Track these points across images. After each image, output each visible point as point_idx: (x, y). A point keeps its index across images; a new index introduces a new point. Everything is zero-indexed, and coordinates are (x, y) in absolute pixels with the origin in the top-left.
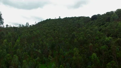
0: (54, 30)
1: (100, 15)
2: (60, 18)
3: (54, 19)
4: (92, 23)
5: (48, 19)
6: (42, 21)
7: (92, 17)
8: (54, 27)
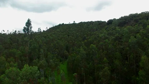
0: (69, 36)
1: (115, 19)
2: (75, 22)
3: (68, 24)
4: (108, 27)
5: (61, 24)
6: (54, 26)
7: (108, 21)
8: (69, 33)
